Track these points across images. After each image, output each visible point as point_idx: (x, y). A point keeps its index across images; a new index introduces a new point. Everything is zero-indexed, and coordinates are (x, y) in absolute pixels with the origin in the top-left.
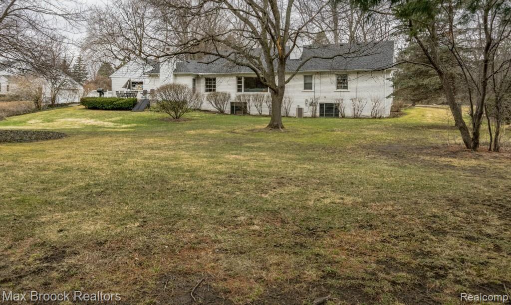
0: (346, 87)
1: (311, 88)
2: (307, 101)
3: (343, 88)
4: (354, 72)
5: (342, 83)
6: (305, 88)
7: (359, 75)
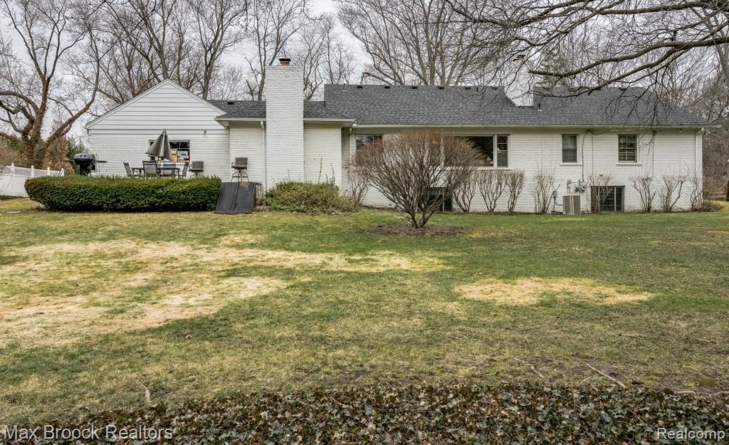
0: (633, 158)
1: (575, 160)
2: (569, 182)
3: (628, 160)
4: (646, 131)
5: (628, 151)
6: (565, 159)
7: (657, 137)
